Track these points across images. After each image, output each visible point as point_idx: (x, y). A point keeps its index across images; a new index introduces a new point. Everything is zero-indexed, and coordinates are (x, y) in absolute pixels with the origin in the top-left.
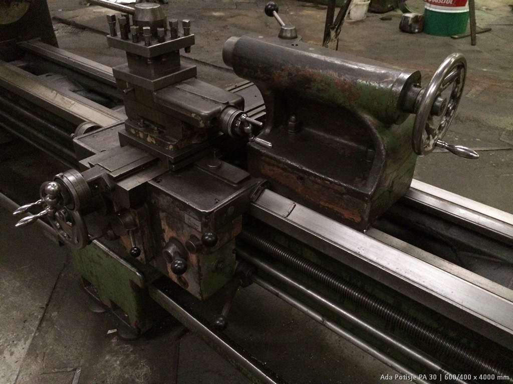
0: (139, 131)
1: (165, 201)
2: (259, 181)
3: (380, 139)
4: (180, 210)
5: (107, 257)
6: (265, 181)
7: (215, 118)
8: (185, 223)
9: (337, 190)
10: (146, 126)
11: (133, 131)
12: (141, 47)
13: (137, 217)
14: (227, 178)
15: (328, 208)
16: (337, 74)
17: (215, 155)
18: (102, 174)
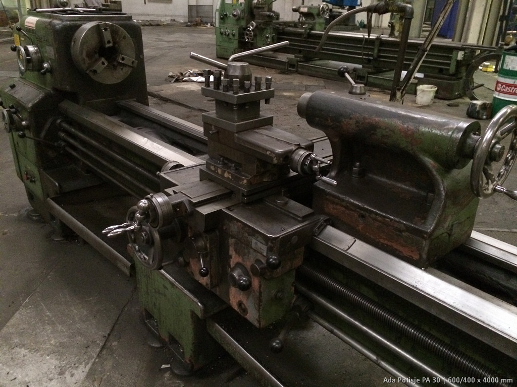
0: (218, 167)
1: (236, 227)
2: (322, 218)
3: (440, 180)
4: (249, 235)
5: (172, 287)
6: (328, 218)
7: (287, 157)
8: (252, 248)
9: (397, 227)
10: (225, 164)
11: (213, 168)
12: (230, 95)
13: (208, 242)
14: (293, 212)
15: (387, 245)
16: (401, 121)
17: (283, 193)
18: (184, 199)
